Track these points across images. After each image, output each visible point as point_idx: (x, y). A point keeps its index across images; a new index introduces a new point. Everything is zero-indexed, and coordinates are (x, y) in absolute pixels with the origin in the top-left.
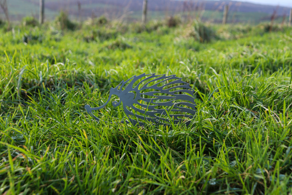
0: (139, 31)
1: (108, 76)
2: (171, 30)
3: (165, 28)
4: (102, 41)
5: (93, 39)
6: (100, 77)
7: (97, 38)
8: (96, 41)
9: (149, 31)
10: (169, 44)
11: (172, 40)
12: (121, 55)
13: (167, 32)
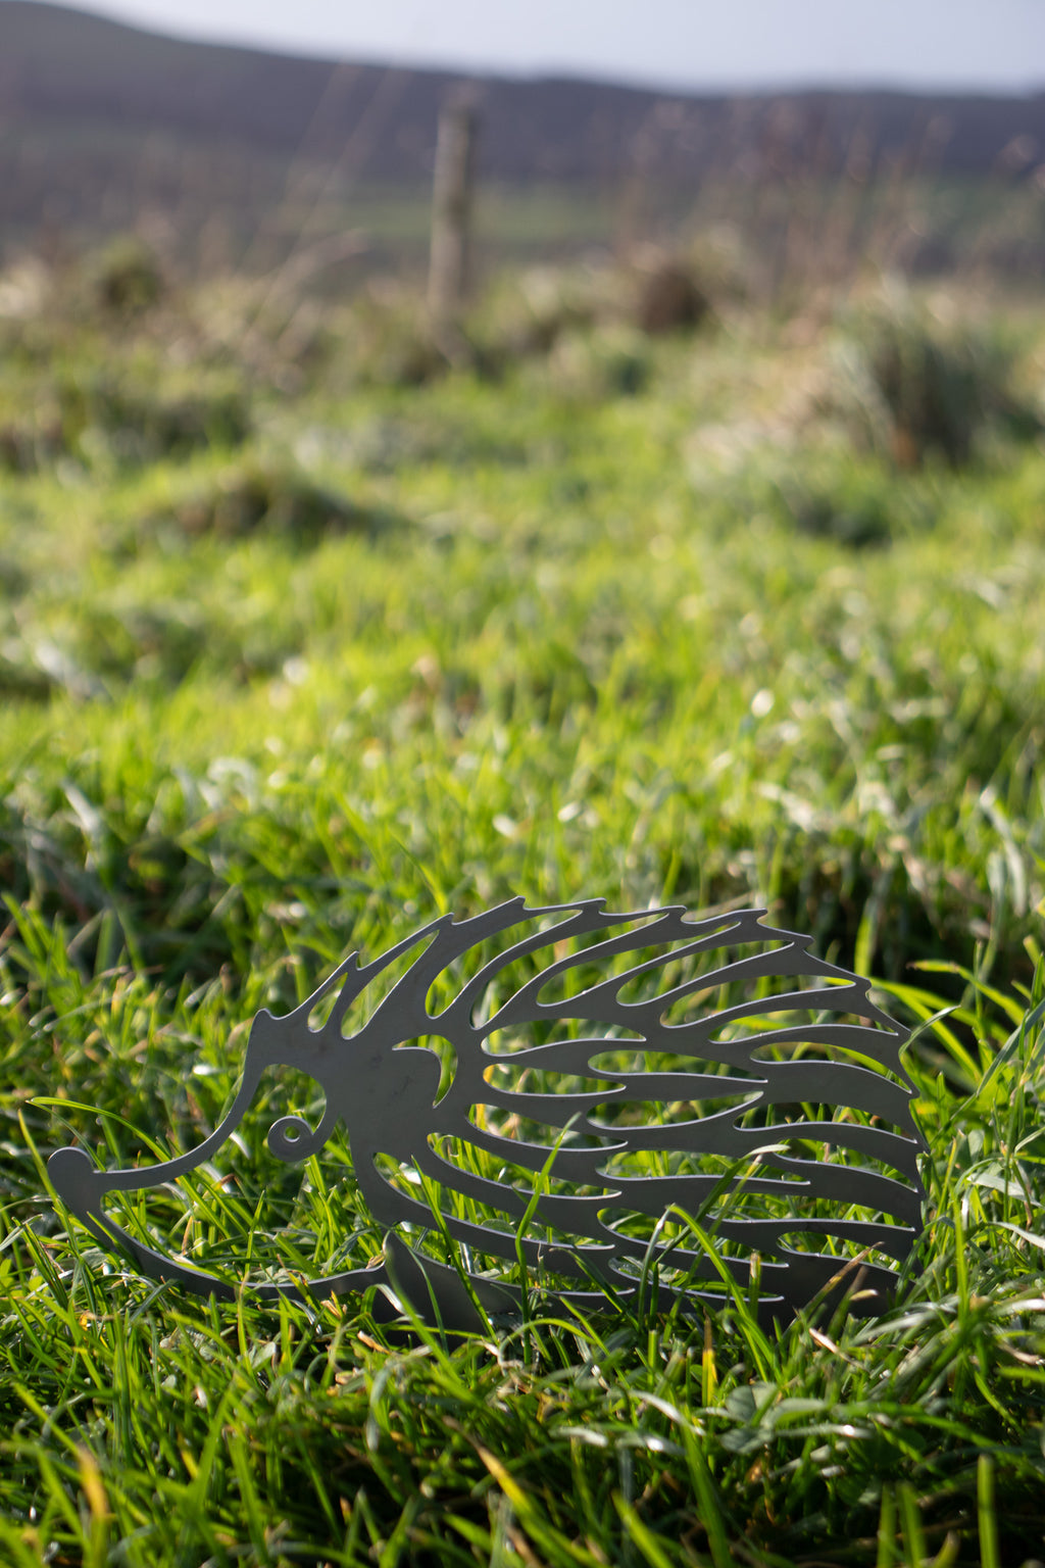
0: (420, 372)
1: (207, 825)
2: (664, 354)
3: (618, 340)
4: (129, 467)
5: (59, 445)
6: (142, 826)
7: (92, 442)
8: (85, 465)
9: (490, 366)
10: (652, 490)
11: (671, 450)
12: (285, 593)
13: (629, 379)
